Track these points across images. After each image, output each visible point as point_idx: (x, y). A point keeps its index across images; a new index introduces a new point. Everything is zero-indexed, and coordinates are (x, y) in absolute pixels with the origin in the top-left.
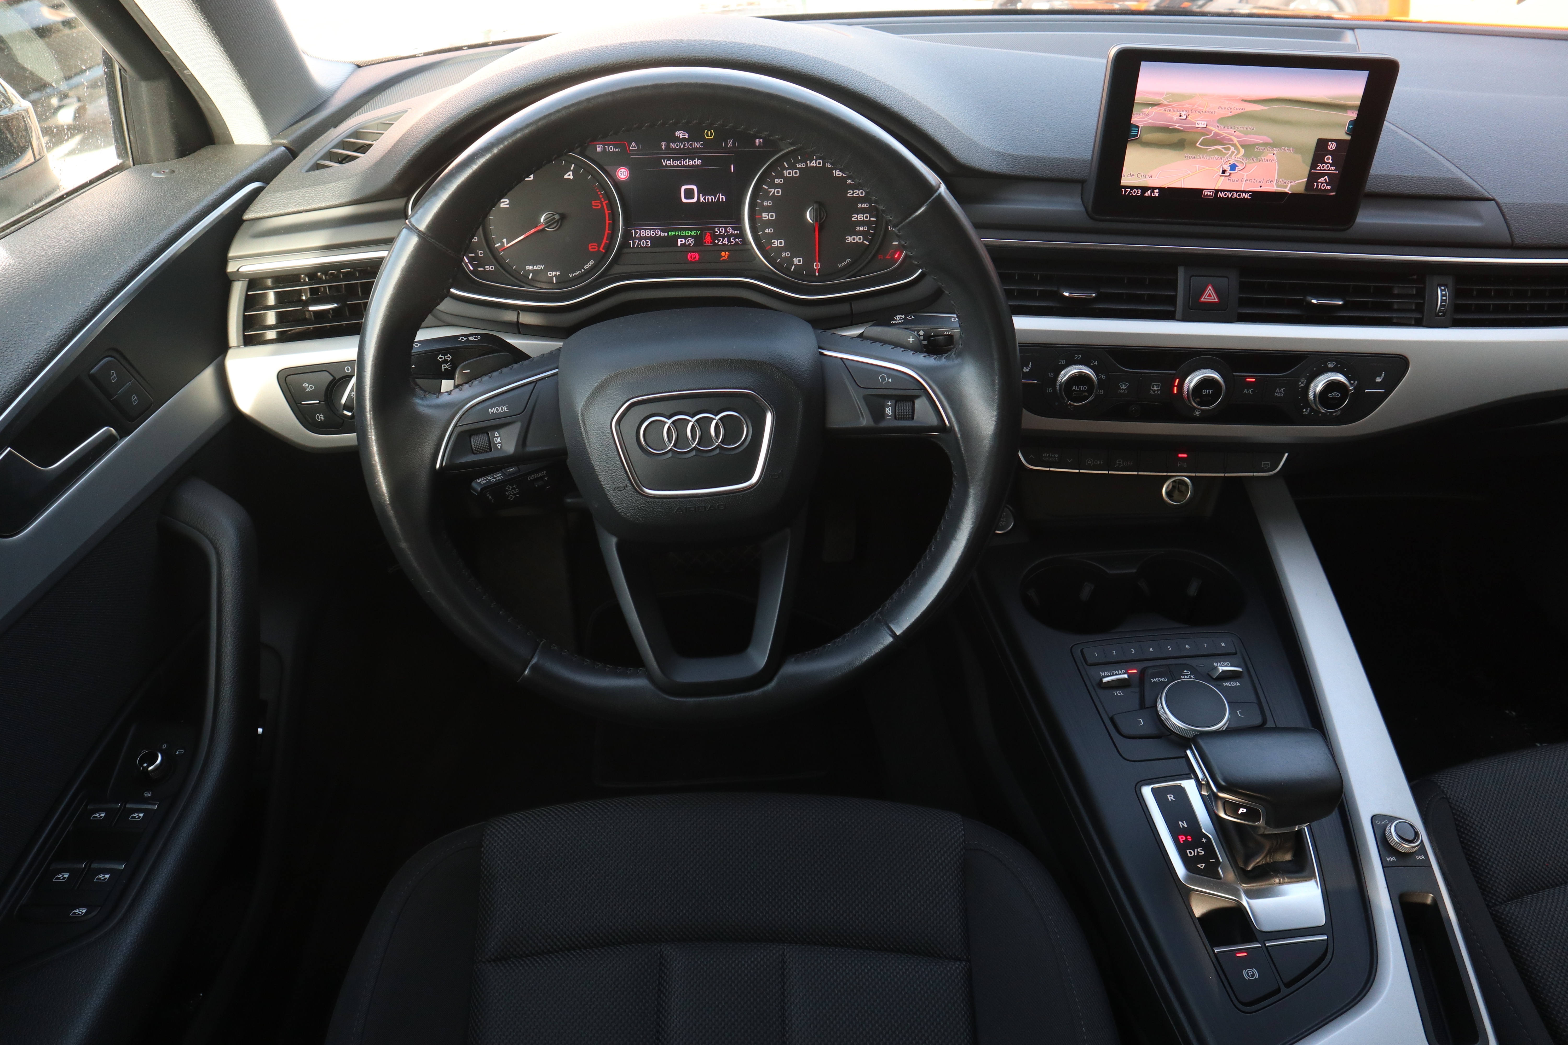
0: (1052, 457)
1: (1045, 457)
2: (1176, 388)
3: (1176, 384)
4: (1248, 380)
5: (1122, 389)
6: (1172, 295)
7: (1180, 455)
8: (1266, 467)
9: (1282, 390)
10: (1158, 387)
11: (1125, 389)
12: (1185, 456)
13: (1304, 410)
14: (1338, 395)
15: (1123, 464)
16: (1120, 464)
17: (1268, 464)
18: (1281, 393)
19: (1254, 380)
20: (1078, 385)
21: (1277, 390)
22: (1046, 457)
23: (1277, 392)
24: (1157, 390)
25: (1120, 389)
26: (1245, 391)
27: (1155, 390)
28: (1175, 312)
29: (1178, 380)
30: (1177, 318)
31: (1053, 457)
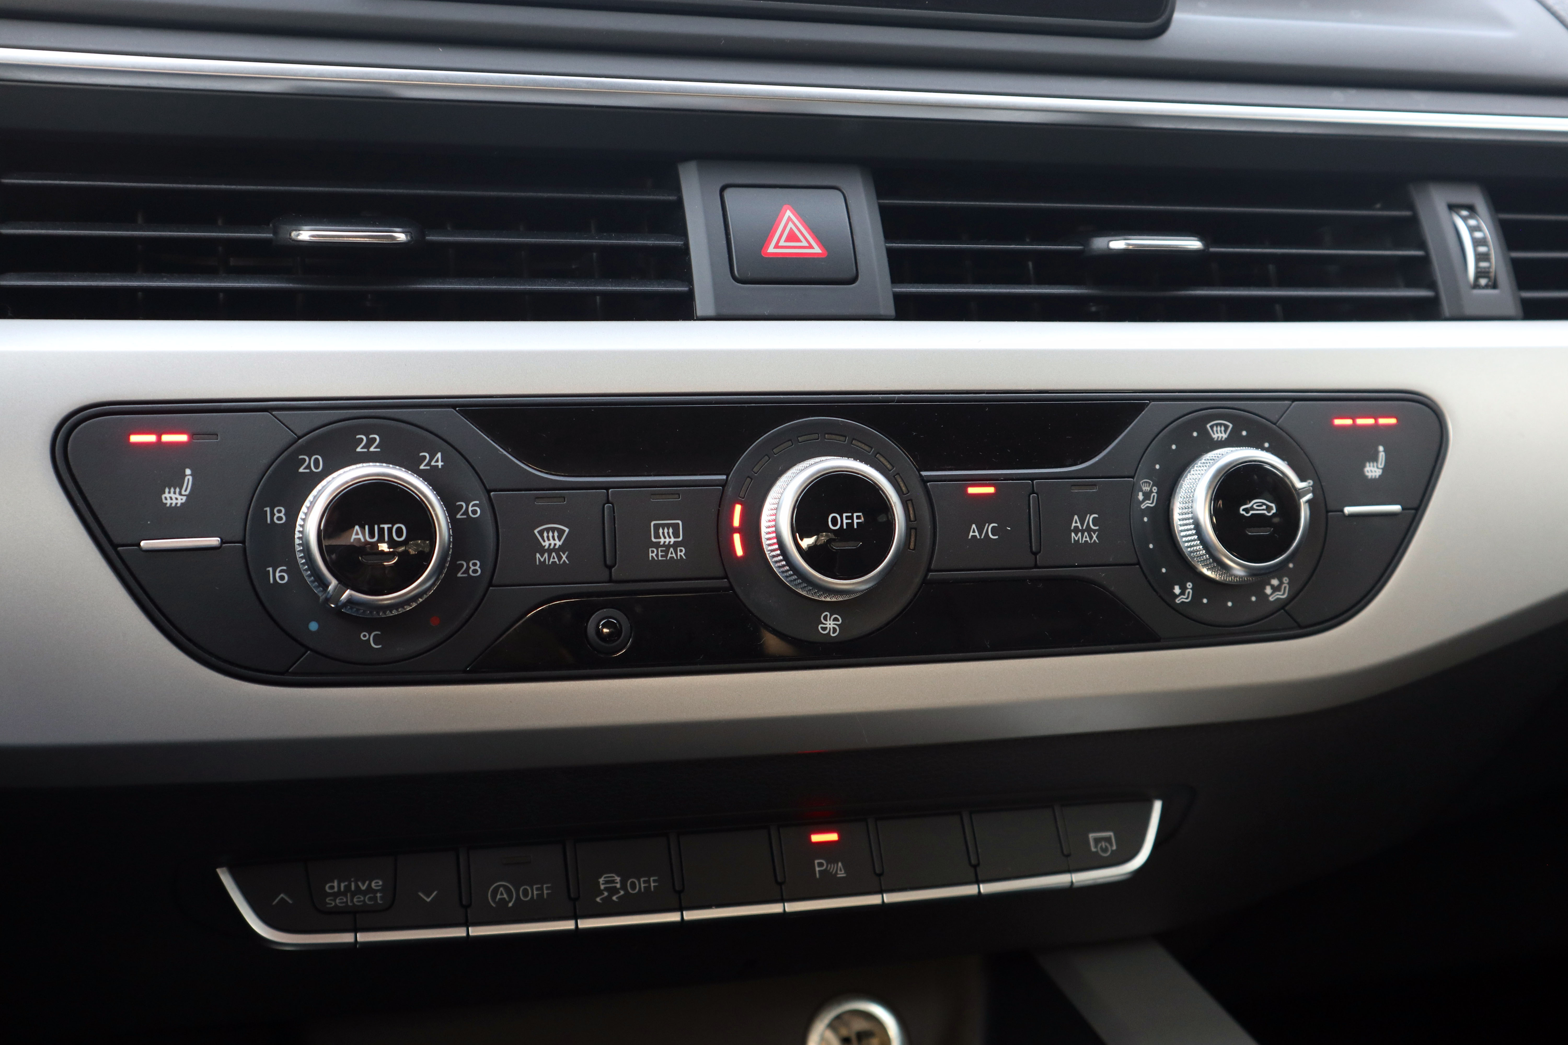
0: (358, 891)
1: (335, 895)
2: (737, 537)
3: (736, 523)
4: (972, 490)
5: (550, 551)
6: (675, 248)
7: (816, 838)
8: (1105, 850)
9: (1090, 518)
10: (676, 535)
11: (558, 551)
12: (834, 837)
13: (1177, 590)
14: (1269, 509)
15: (624, 887)
16: (613, 891)
17: (1108, 840)
18: (1088, 529)
19: (991, 490)
20: (369, 520)
21: (1076, 522)
22: (339, 893)
23: (1076, 530)
24: (676, 545)
25: (542, 550)
26: (974, 532)
27: (668, 546)
28: (690, 296)
29: (738, 508)
30: (699, 312)
31: (364, 893)
